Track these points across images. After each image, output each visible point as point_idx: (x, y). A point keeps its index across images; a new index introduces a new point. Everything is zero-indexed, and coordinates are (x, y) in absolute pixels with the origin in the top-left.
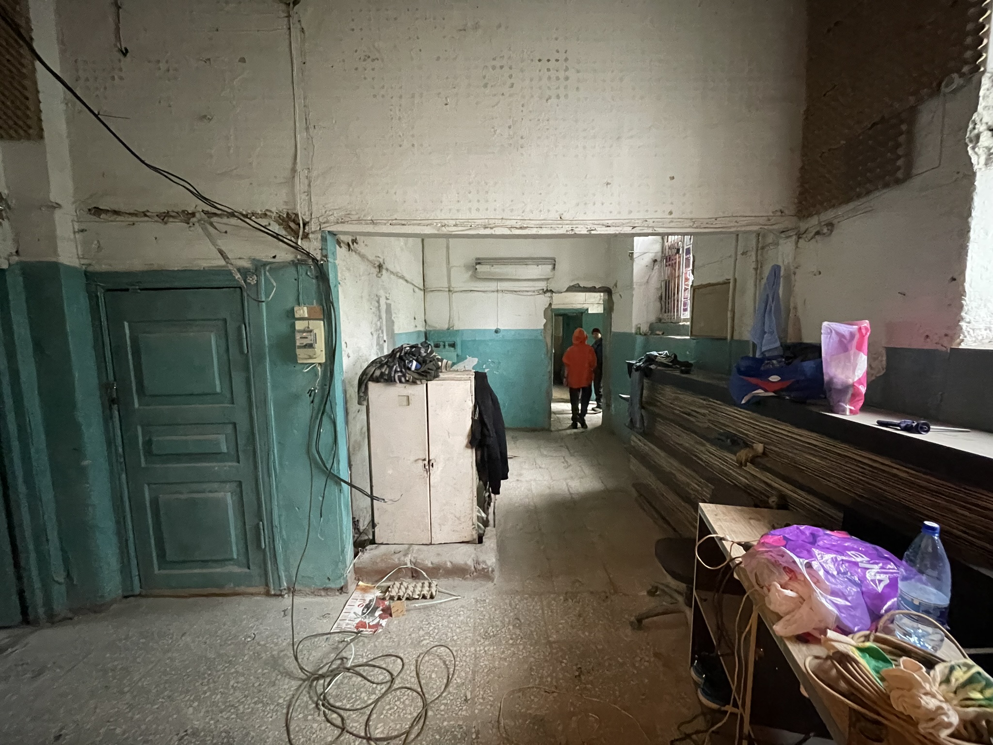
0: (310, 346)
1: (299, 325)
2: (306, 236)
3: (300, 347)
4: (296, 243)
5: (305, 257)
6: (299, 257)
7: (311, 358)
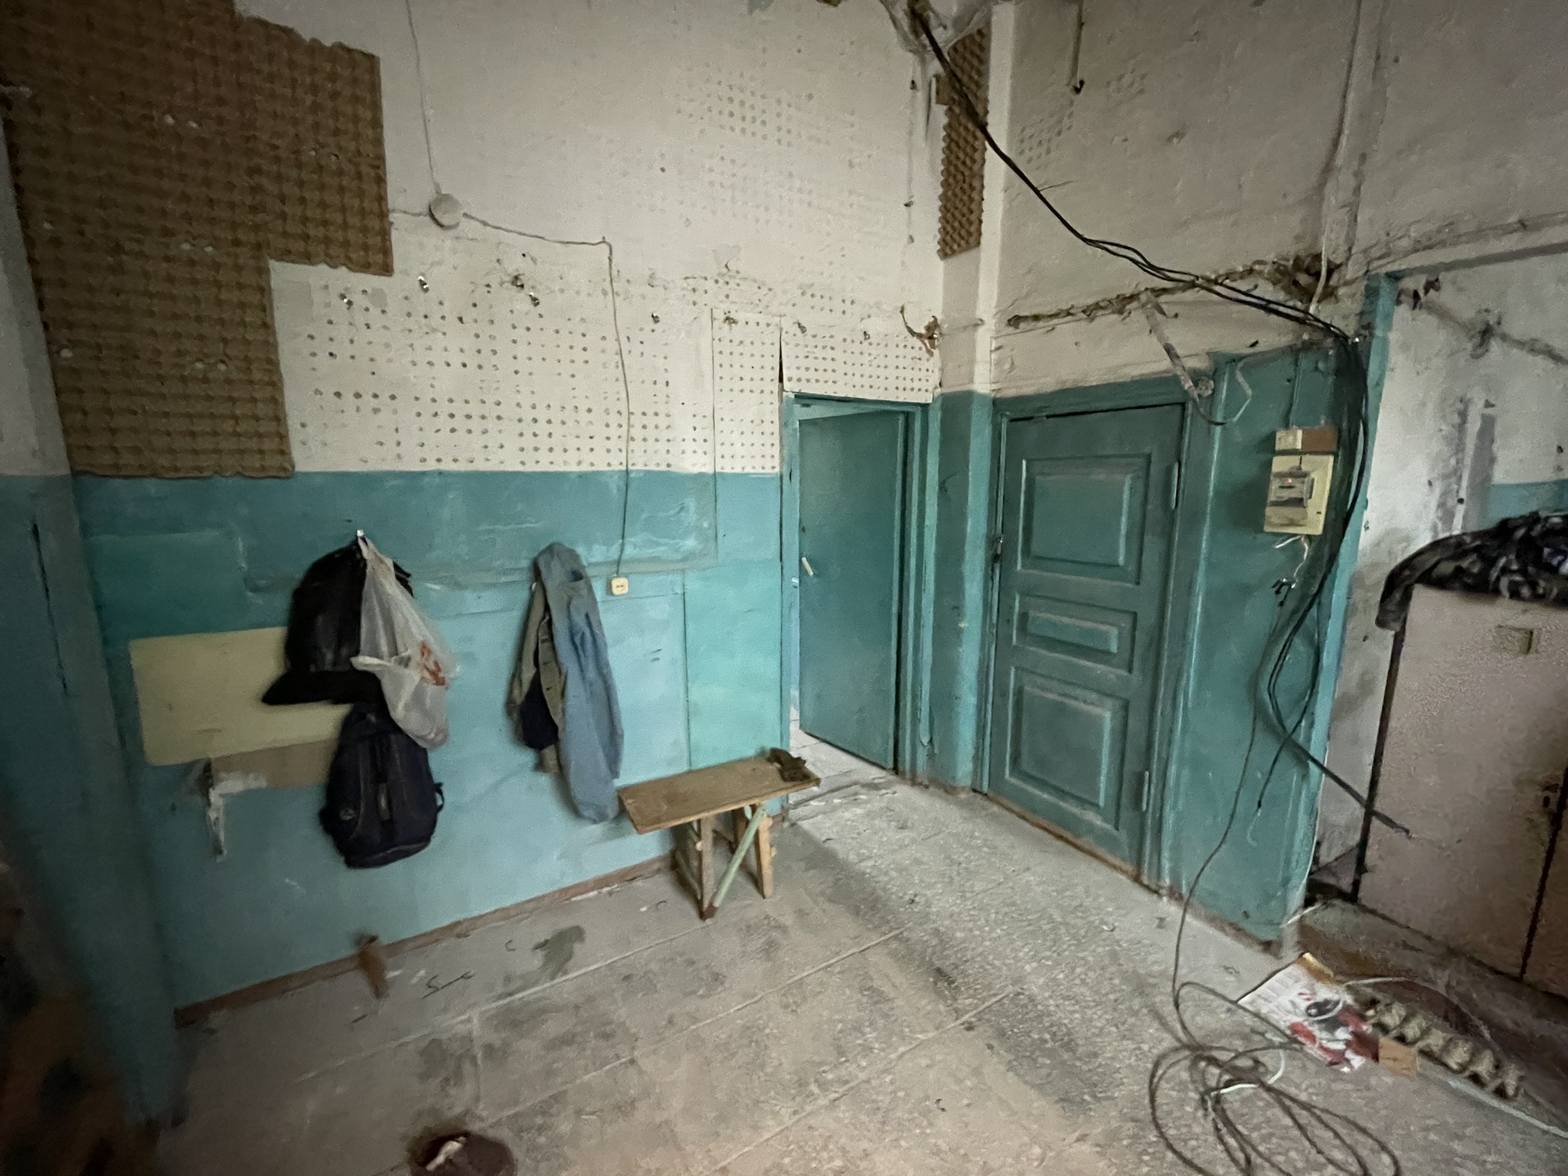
0: (1299, 502)
1: (1280, 464)
2: (1329, 294)
3: (1276, 504)
4: (1306, 312)
5: (1318, 336)
6: (1306, 337)
7: (1292, 523)
